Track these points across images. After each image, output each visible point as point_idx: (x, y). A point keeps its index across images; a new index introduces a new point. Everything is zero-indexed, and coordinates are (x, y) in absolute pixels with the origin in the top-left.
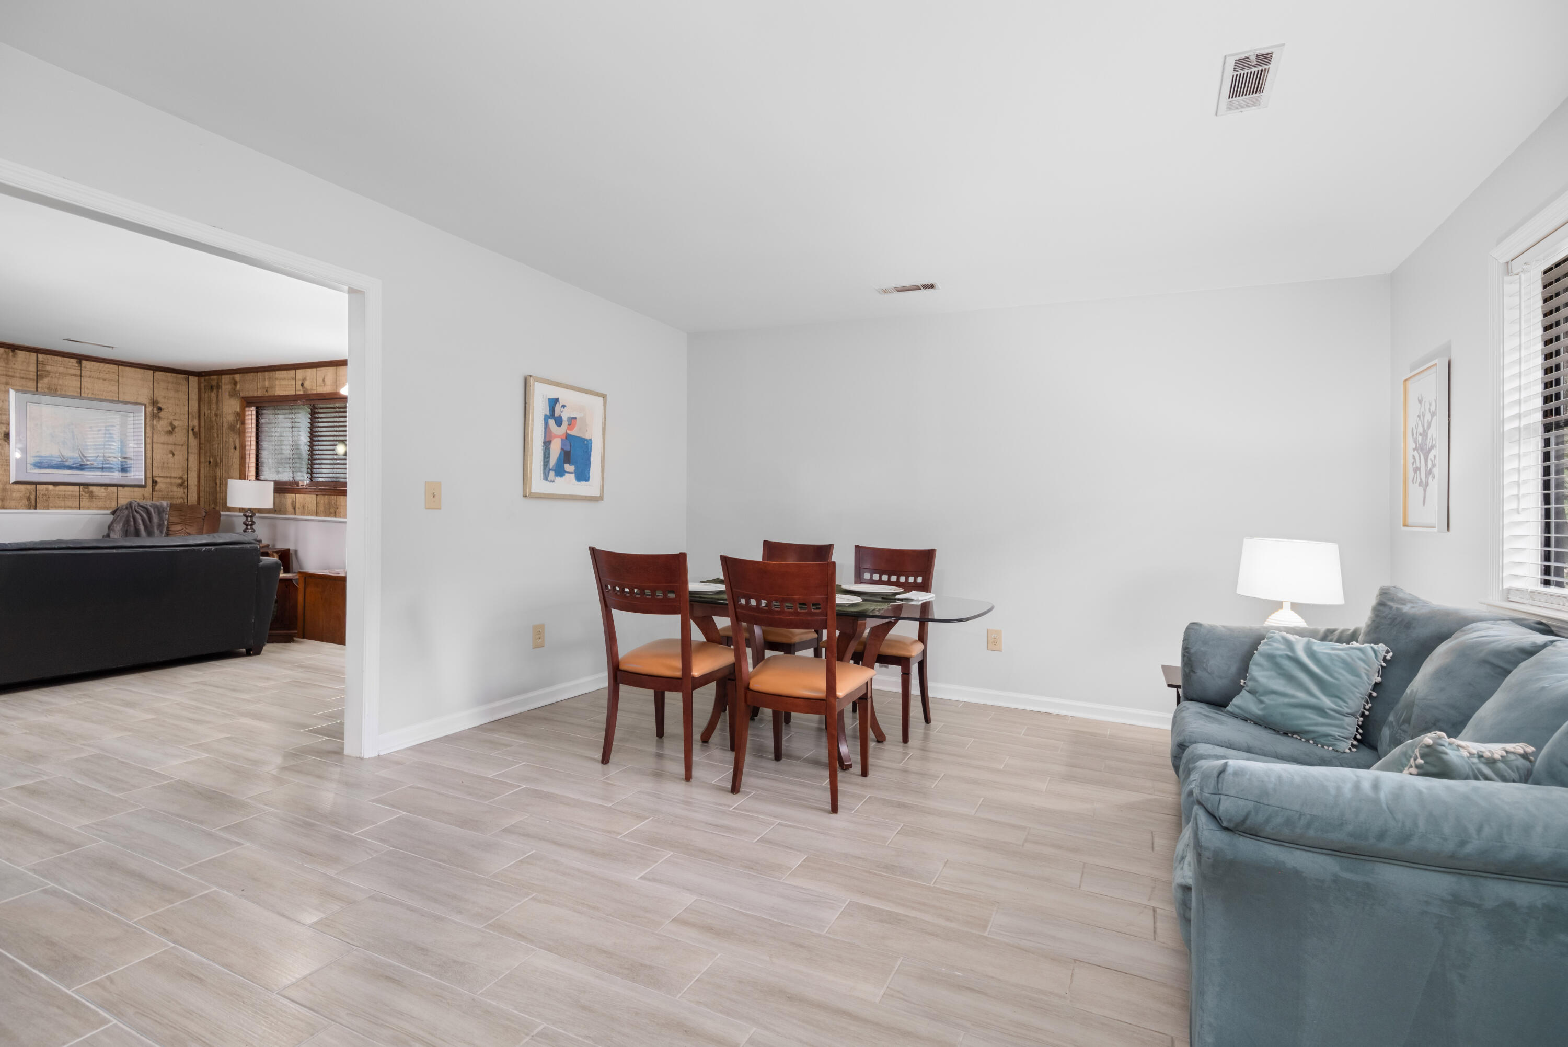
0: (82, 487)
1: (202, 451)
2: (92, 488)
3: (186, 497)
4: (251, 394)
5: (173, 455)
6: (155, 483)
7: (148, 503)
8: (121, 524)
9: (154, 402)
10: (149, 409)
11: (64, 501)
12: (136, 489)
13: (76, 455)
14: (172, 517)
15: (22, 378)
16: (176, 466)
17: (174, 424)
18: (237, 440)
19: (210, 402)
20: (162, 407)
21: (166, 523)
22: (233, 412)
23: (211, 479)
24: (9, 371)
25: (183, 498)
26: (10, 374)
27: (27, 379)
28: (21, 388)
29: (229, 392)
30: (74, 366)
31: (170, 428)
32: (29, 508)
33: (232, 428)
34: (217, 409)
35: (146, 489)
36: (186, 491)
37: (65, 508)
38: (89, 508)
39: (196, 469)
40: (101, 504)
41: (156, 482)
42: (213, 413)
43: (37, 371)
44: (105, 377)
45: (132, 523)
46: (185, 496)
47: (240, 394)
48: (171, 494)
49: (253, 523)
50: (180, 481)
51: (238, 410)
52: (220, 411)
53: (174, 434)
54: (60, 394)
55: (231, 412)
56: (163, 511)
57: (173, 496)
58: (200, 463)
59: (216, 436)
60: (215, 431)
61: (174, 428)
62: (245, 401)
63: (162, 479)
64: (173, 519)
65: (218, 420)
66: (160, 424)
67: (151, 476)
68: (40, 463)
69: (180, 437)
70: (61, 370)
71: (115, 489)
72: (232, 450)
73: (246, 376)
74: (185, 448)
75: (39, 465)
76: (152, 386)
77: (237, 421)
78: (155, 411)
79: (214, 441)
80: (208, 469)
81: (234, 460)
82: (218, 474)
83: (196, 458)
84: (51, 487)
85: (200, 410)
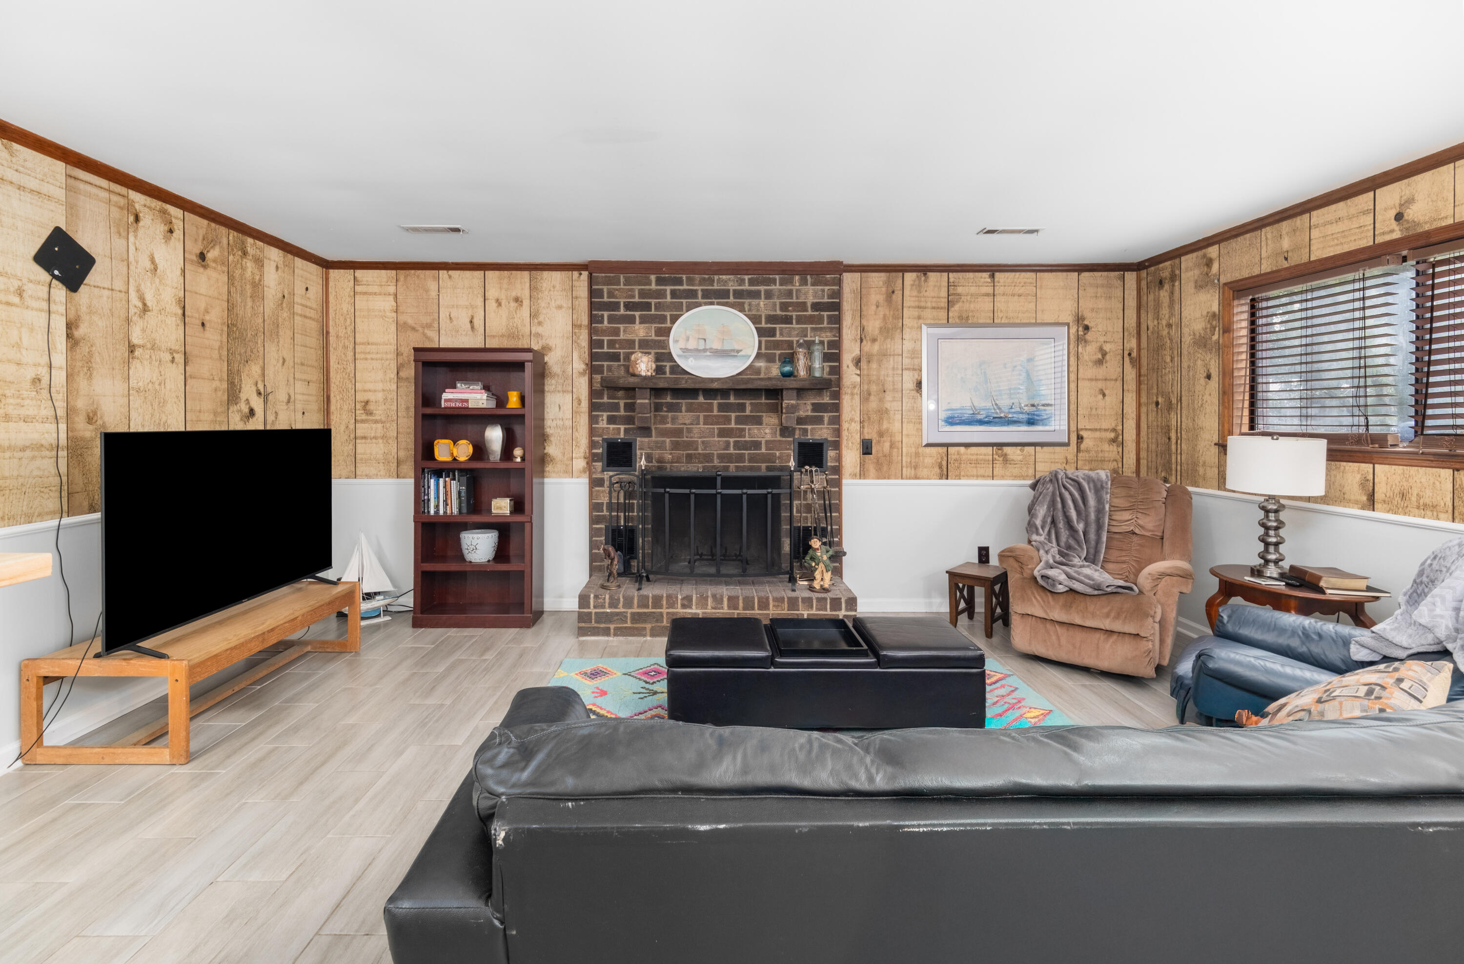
0: (995, 448)
1: (1144, 387)
2: (1007, 450)
3: (1121, 460)
4: (1237, 276)
5: (1104, 395)
6: (1080, 438)
7: (1080, 475)
8: (1046, 507)
9: (1079, 319)
10: (1073, 330)
11: (976, 467)
12: (1058, 449)
13: (988, 404)
14: (1116, 497)
15: (934, 308)
16: (1107, 413)
17: (1105, 348)
18: (1213, 362)
19: (1158, 305)
20: (1090, 325)
21: (1107, 507)
22: (1205, 313)
23: (1160, 430)
24: (921, 301)
25: (1116, 461)
26: (923, 304)
27: (938, 308)
28: (932, 322)
29: (1196, 282)
30: (987, 282)
31: (1100, 356)
32: (941, 478)
33: (1201, 342)
34: (1172, 315)
35: (1070, 448)
36: (1120, 449)
37: (978, 477)
38: (1003, 477)
39: (1134, 415)
40: (1016, 471)
41: (1082, 438)
42: (1164, 322)
43: (948, 295)
44: (1021, 292)
45: (1059, 505)
46: (1119, 458)
47: (1219, 280)
48: (1100, 455)
49: (1280, 525)
50: (1112, 435)
51: (1215, 308)
52: (1177, 316)
53: (1104, 364)
54: (972, 323)
55: (1198, 315)
56: (1102, 487)
57: (1105, 457)
58: (1139, 405)
59: (1168, 359)
60: (1167, 352)
61: (1104, 354)
62: (1230, 288)
63: (1089, 433)
64: (1117, 502)
65: (1173, 332)
66: (1087, 351)
67: (1075, 429)
68: (951, 418)
69: (1112, 367)
70: (973, 290)
71: (1031, 449)
72: (1203, 381)
73: (1234, 244)
74: (1119, 383)
75: (951, 421)
76: (1076, 296)
77: (1213, 328)
78: (1081, 333)
79: (1165, 369)
80: (1154, 414)
81: (1206, 398)
82: (1174, 423)
83: (1134, 398)
84: (962, 449)
85: (1140, 323)
